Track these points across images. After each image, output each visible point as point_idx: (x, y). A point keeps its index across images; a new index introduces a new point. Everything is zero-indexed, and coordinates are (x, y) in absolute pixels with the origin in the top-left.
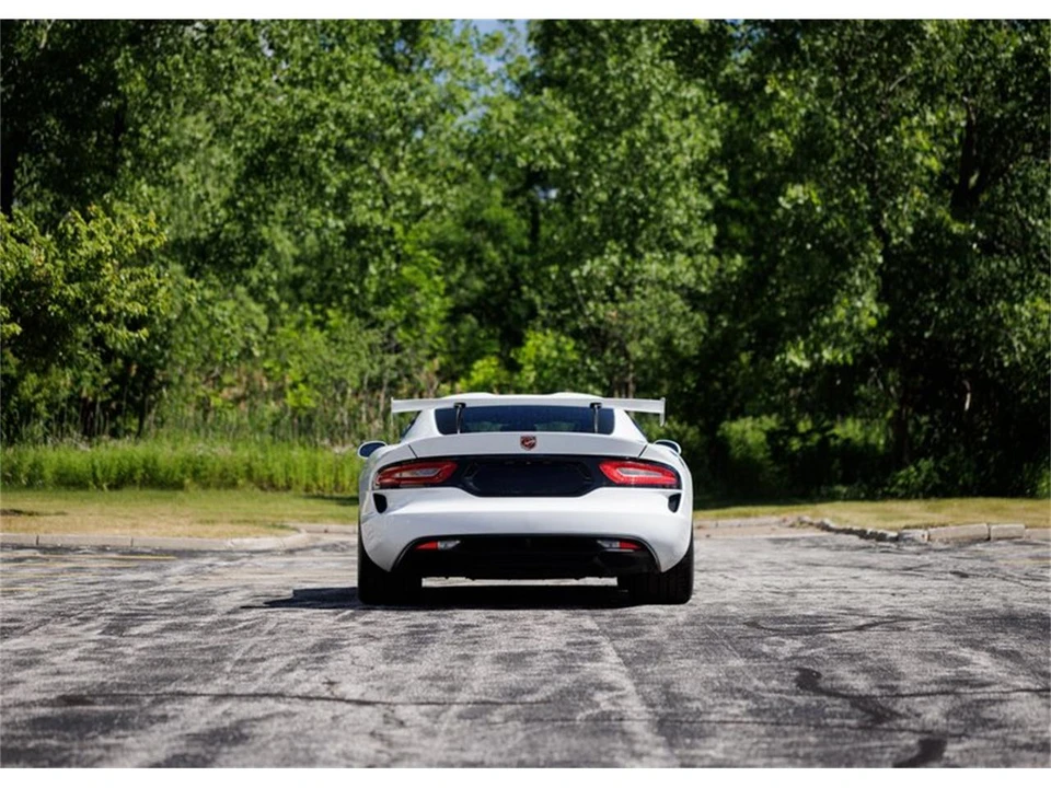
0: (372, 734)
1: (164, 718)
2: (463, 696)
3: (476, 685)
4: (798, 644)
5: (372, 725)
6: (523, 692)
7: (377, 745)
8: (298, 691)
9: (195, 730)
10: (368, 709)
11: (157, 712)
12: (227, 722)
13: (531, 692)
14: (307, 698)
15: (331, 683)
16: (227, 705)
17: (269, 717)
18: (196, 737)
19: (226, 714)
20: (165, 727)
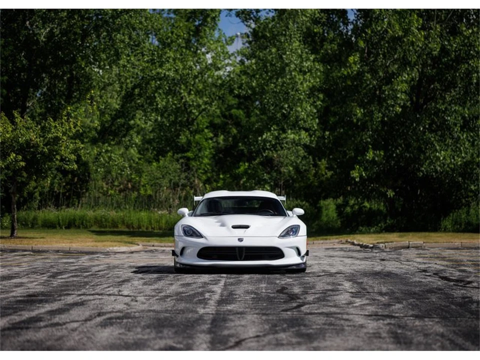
0: (125, 304)
1: (60, 300)
2: (162, 294)
3: (168, 292)
4: (291, 280)
5: (127, 301)
6: (183, 293)
7: (125, 306)
8: (108, 293)
9: (68, 303)
10: (128, 298)
11: (58, 299)
12: (80, 301)
13: (185, 293)
14: (110, 295)
15: (120, 291)
16: (82, 297)
17: (94, 300)
18: (68, 304)
19: (81, 299)
20: (59, 302)
